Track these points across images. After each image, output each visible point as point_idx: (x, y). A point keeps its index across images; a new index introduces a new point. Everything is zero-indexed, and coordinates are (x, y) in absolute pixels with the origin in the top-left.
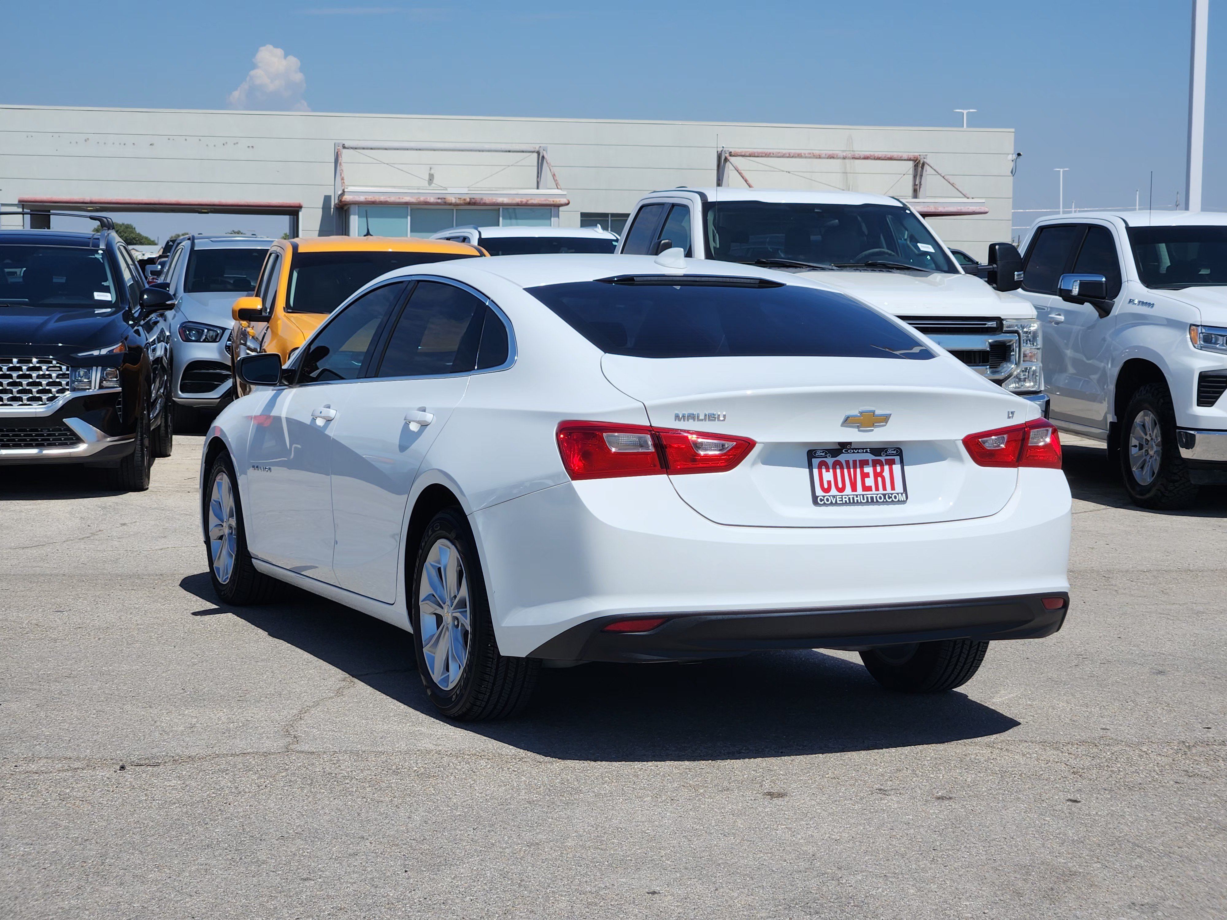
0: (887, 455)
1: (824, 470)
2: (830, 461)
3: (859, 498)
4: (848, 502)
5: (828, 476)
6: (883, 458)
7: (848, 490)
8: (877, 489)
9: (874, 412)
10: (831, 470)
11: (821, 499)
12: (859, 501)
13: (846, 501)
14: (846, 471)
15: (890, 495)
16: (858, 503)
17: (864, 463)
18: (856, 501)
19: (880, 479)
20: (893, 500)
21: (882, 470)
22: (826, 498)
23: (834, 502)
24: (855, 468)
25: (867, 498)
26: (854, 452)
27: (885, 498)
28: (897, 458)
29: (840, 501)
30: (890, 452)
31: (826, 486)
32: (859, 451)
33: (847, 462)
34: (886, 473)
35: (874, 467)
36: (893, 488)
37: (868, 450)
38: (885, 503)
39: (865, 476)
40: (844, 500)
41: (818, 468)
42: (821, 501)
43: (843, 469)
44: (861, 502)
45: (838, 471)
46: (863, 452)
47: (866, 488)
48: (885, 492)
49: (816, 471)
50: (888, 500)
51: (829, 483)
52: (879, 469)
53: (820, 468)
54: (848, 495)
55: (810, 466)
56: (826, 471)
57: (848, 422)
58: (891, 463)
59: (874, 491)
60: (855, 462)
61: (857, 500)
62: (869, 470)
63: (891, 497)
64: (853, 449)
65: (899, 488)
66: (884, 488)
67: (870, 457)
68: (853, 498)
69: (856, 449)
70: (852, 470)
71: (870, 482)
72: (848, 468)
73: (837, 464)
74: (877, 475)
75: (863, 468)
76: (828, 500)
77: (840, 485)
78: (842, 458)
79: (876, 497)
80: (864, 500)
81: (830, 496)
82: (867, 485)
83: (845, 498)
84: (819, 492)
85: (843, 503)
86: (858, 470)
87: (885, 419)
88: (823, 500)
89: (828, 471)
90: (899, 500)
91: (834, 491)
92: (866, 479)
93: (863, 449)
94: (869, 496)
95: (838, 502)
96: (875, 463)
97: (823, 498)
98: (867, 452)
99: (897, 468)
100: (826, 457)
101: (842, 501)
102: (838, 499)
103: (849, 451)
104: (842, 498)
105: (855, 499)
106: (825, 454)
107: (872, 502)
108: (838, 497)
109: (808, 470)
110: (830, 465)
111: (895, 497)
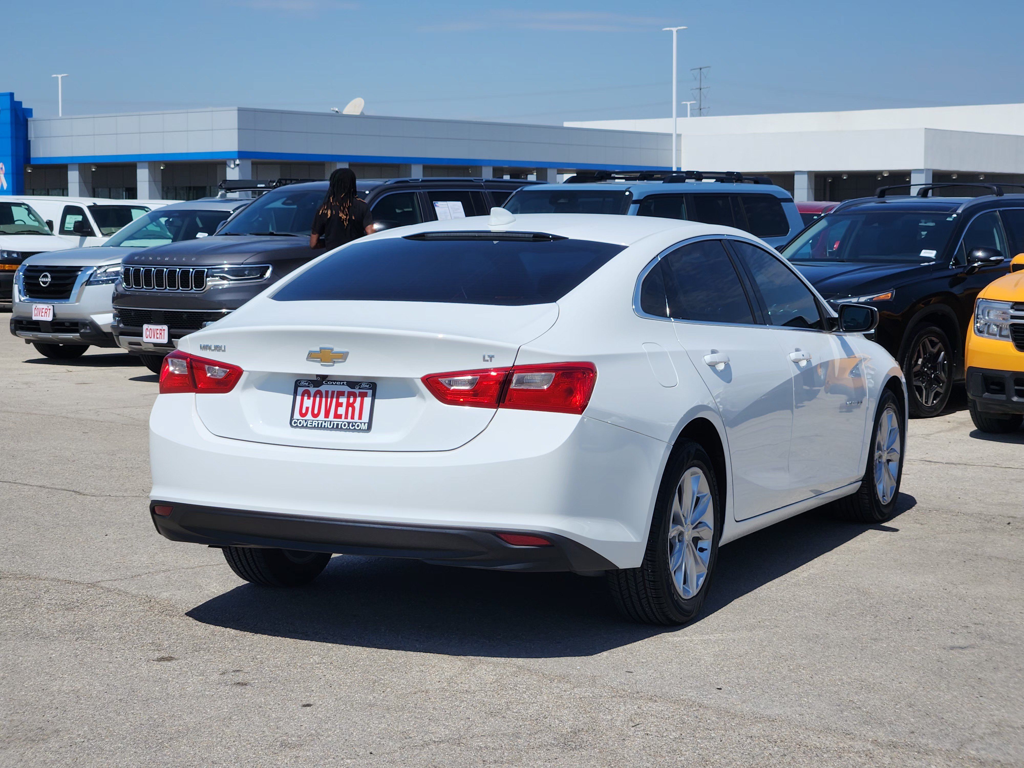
0: (360, 389)
1: (306, 398)
2: (313, 390)
3: (326, 424)
4: (316, 426)
5: (308, 403)
6: (357, 391)
7: (322, 417)
8: (346, 417)
9: (332, 349)
10: (312, 398)
11: (295, 422)
12: (326, 427)
13: (315, 425)
14: (324, 400)
15: (354, 424)
16: (325, 428)
17: (341, 394)
18: (323, 426)
19: (350, 409)
20: (355, 428)
21: (355, 401)
22: (299, 421)
23: (305, 425)
24: (332, 398)
25: (334, 424)
26: (332, 384)
27: (349, 426)
28: (370, 392)
29: (310, 425)
30: (363, 385)
31: (304, 411)
32: (337, 383)
33: (327, 392)
34: (357, 405)
35: (348, 398)
36: (360, 418)
37: (345, 383)
38: (348, 430)
39: (339, 405)
40: (314, 424)
41: (302, 396)
42: (294, 424)
43: (322, 398)
44: (327, 427)
45: (318, 399)
46: (340, 385)
47: (337, 416)
48: (352, 421)
49: (299, 398)
50: (351, 428)
51: (307, 409)
52: (351, 400)
53: (303, 396)
54: (318, 421)
55: (295, 394)
56: (308, 399)
57: (312, 356)
58: (363, 395)
59: (343, 419)
60: (333, 392)
61: (325, 426)
62: (343, 400)
63: (354, 426)
64: (332, 381)
65: (365, 418)
66: (352, 418)
67: (347, 389)
68: (322, 423)
69: (334, 381)
70: (329, 400)
71: (341, 411)
72: (327, 398)
73: (319, 393)
74: (349, 405)
75: (339, 398)
76: (300, 423)
77: (316, 412)
78: (323, 388)
79: (341, 424)
80: (330, 425)
81: (303, 420)
82: (339, 413)
83: (315, 423)
84: (297, 415)
85: (312, 427)
86: (334, 400)
87: (343, 357)
88: (297, 423)
89: (309, 398)
90: (360, 429)
91: (309, 416)
92: (339, 408)
93: (341, 382)
94: (335, 423)
95: (308, 426)
96: (350, 394)
97: (296, 421)
98: (343, 384)
99: (368, 401)
100: (309, 387)
101: (312, 425)
102: (309, 423)
103: (328, 383)
104: (312, 422)
105: (323, 424)
106: (309, 384)
107: (337, 428)
108: (309, 421)
109: (292, 396)
110: (312, 394)
111: (358, 426)
